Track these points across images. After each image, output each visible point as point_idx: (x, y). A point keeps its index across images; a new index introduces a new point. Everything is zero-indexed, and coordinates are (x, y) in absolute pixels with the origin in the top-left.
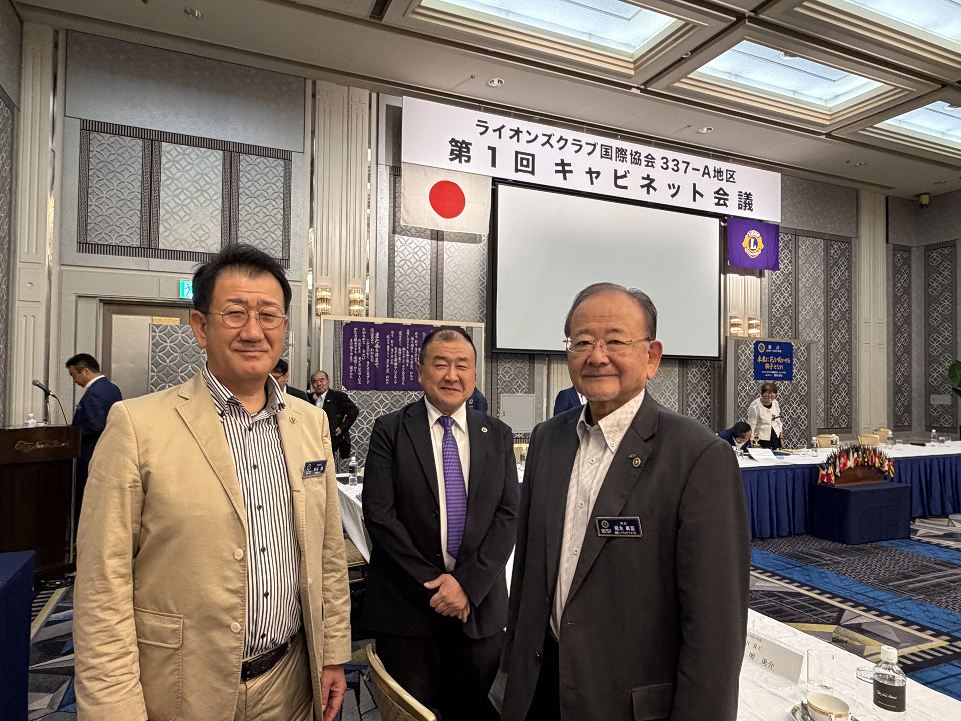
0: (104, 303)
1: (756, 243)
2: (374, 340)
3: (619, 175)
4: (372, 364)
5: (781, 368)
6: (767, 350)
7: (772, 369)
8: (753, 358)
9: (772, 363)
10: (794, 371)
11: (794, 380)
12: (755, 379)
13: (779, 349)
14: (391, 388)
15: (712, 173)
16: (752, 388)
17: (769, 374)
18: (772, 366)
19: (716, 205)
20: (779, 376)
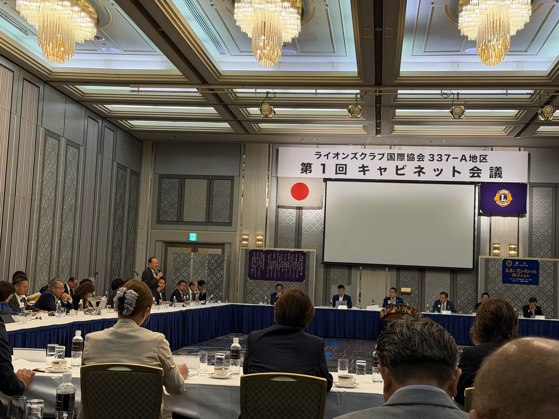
0: (165, 243)
1: (505, 197)
2: (262, 258)
4: (261, 268)
5: (527, 277)
6: (514, 265)
7: (518, 277)
8: (502, 270)
9: (518, 273)
10: (541, 279)
11: (540, 285)
12: (503, 283)
13: (526, 265)
14: (269, 279)
15: (468, 159)
16: (500, 288)
17: (516, 280)
18: (519, 275)
19: (471, 177)
20: (526, 282)
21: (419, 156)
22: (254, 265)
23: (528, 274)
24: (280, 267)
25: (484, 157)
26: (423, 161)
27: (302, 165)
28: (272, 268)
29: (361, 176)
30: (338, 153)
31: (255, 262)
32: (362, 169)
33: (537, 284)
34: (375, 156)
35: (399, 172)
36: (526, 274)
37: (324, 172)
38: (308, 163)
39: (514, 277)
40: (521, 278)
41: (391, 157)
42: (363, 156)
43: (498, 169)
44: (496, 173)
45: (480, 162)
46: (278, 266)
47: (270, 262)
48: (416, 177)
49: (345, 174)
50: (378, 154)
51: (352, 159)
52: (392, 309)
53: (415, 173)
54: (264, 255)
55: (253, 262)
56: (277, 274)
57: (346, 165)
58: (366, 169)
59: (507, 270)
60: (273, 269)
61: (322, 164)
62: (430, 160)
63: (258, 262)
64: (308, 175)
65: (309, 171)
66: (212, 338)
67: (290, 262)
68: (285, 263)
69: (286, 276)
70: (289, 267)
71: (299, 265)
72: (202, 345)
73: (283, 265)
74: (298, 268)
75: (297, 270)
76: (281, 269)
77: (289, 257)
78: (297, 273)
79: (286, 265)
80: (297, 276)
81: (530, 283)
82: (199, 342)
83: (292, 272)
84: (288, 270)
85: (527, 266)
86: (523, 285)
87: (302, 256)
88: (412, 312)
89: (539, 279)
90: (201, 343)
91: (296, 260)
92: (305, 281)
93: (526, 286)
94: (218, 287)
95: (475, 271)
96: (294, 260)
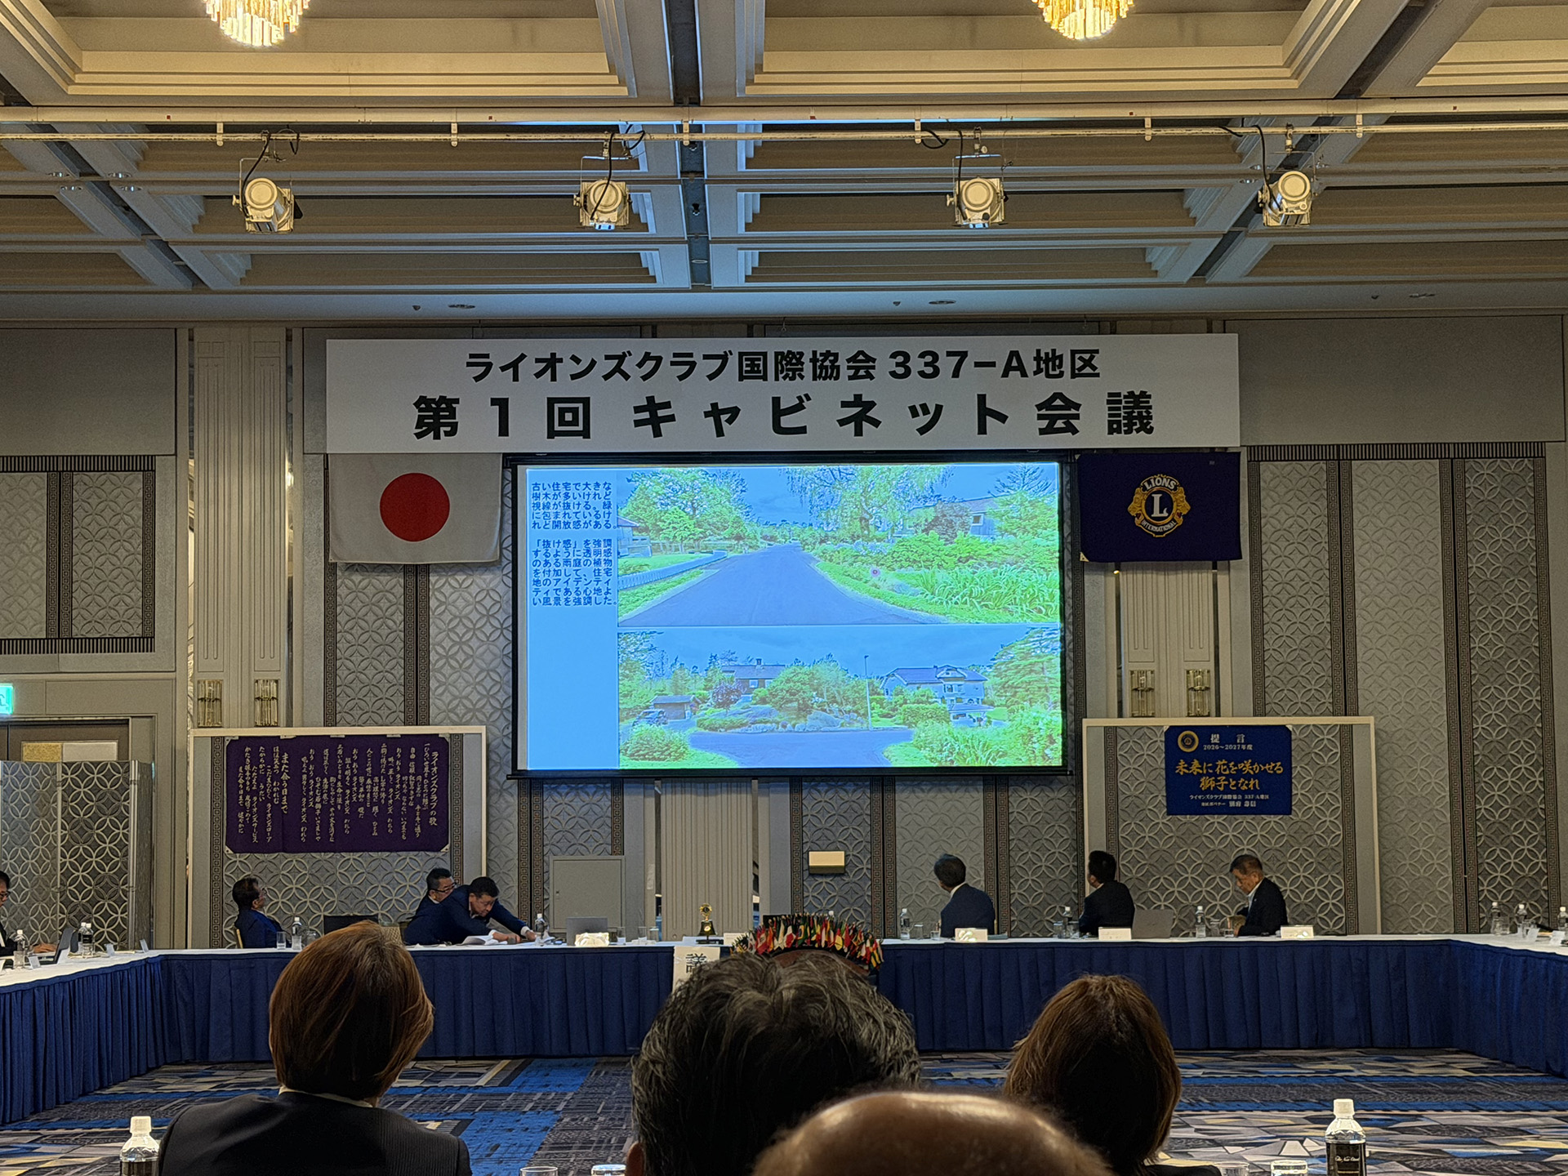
1: (1167, 503)
2: (280, 766)
3: (783, 406)
4: (277, 808)
5: (1251, 786)
6: (1206, 747)
7: (1222, 789)
8: (1163, 766)
9: (1221, 775)
10: (1297, 790)
11: (1298, 813)
12: (1169, 813)
13: (1246, 743)
14: (311, 846)
15: (1030, 365)
16: (1161, 833)
17: (1213, 800)
18: (1223, 783)
19: (1042, 432)
20: (1247, 804)
21: (853, 359)
22: (248, 798)
23: (1255, 776)
24: (351, 798)
25: (1087, 356)
26: (872, 378)
27: (417, 404)
28: (318, 806)
29: (644, 440)
30: (553, 355)
31: (251, 785)
32: (646, 415)
33: (1287, 810)
34: (693, 365)
35: (786, 421)
36: (1248, 777)
37: (504, 431)
38: (443, 399)
39: (1208, 791)
40: (1232, 792)
41: (752, 368)
42: (650, 364)
43: (1139, 400)
44: (1129, 416)
45: (1074, 376)
46: (344, 794)
47: (312, 781)
48: (846, 440)
49: (586, 433)
50: (706, 357)
51: (606, 377)
52: (776, 935)
53: (842, 422)
54: (286, 756)
55: (244, 785)
56: (339, 826)
57: (586, 401)
58: (661, 413)
59: (1181, 768)
60: (325, 808)
61: (494, 402)
62: (893, 374)
63: (262, 786)
64: (445, 444)
65: (448, 429)
66: (85, 1094)
67: (387, 777)
68: (369, 781)
69: (375, 834)
70: (387, 799)
71: (422, 789)
72: (45, 1124)
73: (362, 790)
74: (418, 801)
75: (418, 807)
76: (354, 806)
77: (383, 761)
78: (418, 819)
79: (375, 788)
80: (418, 829)
81: (1261, 809)
82: (32, 1113)
83: (396, 817)
84: (383, 809)
85: (1250, 747)
86: (1240, 818)
87: (436, 754)
88: (848, 942)
89: (1294, 792)
90: (44, 1115)
91: (412, 771)
92: (448, 847)
93: (1249, 818)
94: (108, 887)
95: (1071, 774)
96: (405, 771)
